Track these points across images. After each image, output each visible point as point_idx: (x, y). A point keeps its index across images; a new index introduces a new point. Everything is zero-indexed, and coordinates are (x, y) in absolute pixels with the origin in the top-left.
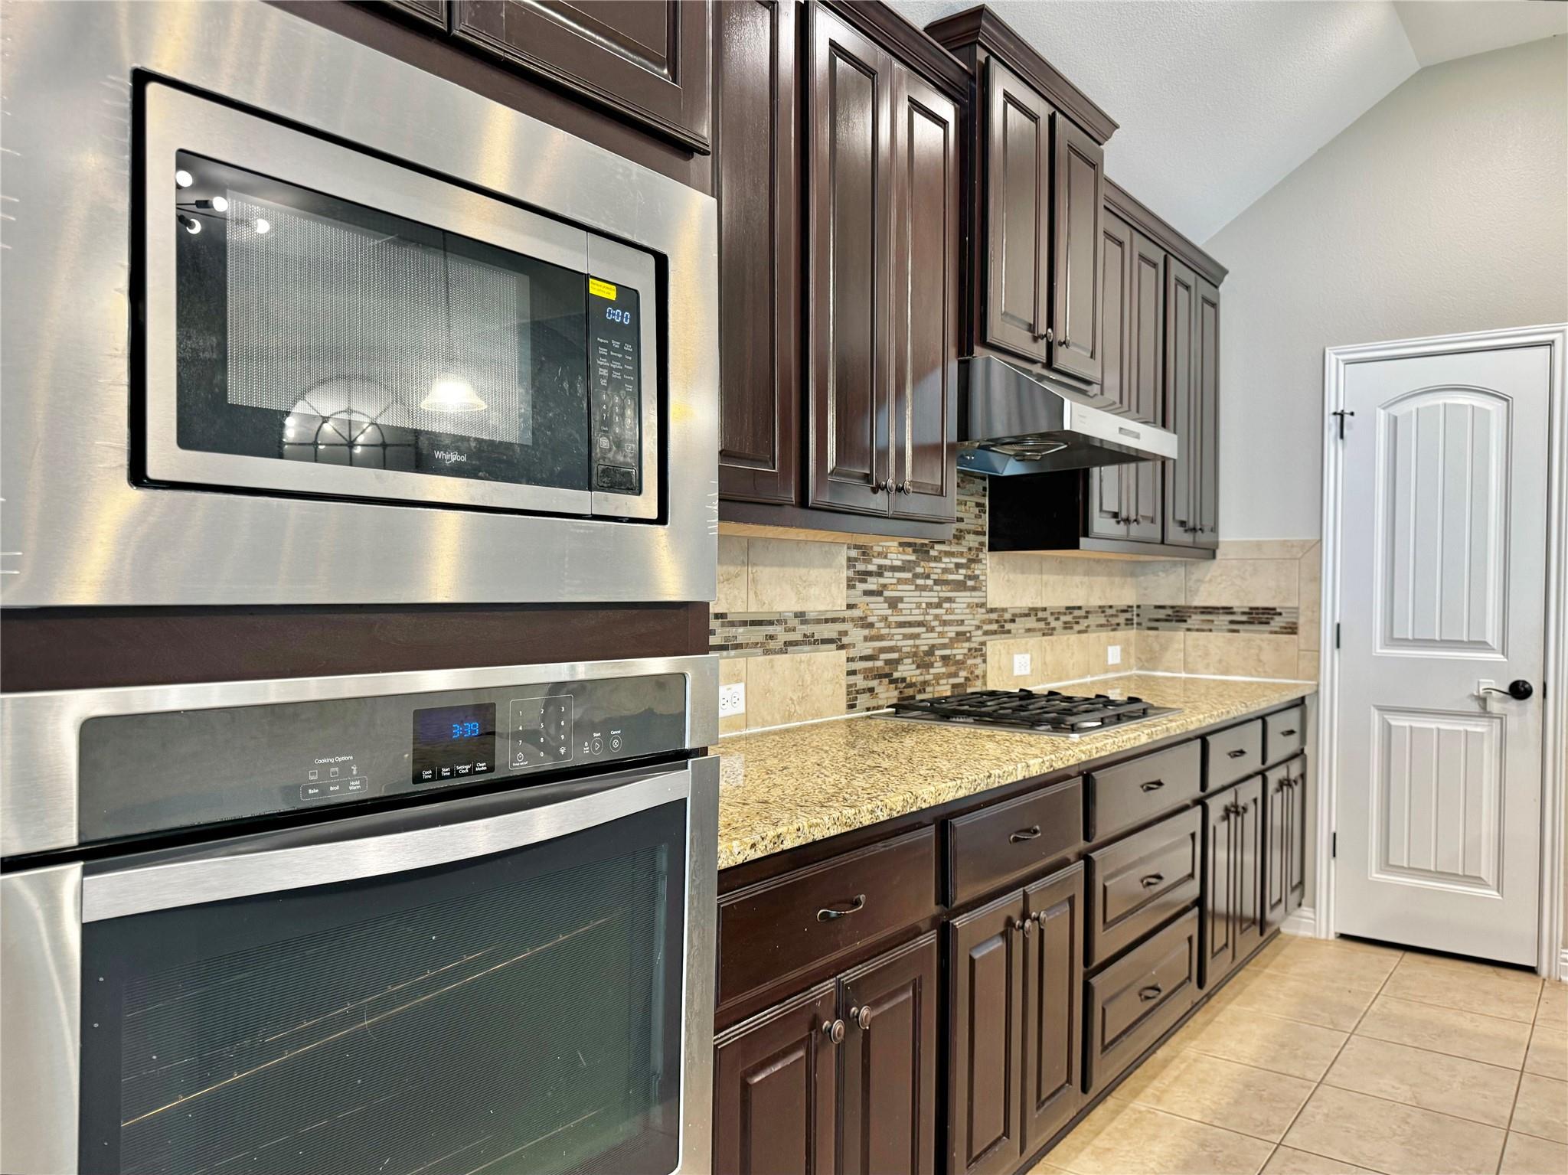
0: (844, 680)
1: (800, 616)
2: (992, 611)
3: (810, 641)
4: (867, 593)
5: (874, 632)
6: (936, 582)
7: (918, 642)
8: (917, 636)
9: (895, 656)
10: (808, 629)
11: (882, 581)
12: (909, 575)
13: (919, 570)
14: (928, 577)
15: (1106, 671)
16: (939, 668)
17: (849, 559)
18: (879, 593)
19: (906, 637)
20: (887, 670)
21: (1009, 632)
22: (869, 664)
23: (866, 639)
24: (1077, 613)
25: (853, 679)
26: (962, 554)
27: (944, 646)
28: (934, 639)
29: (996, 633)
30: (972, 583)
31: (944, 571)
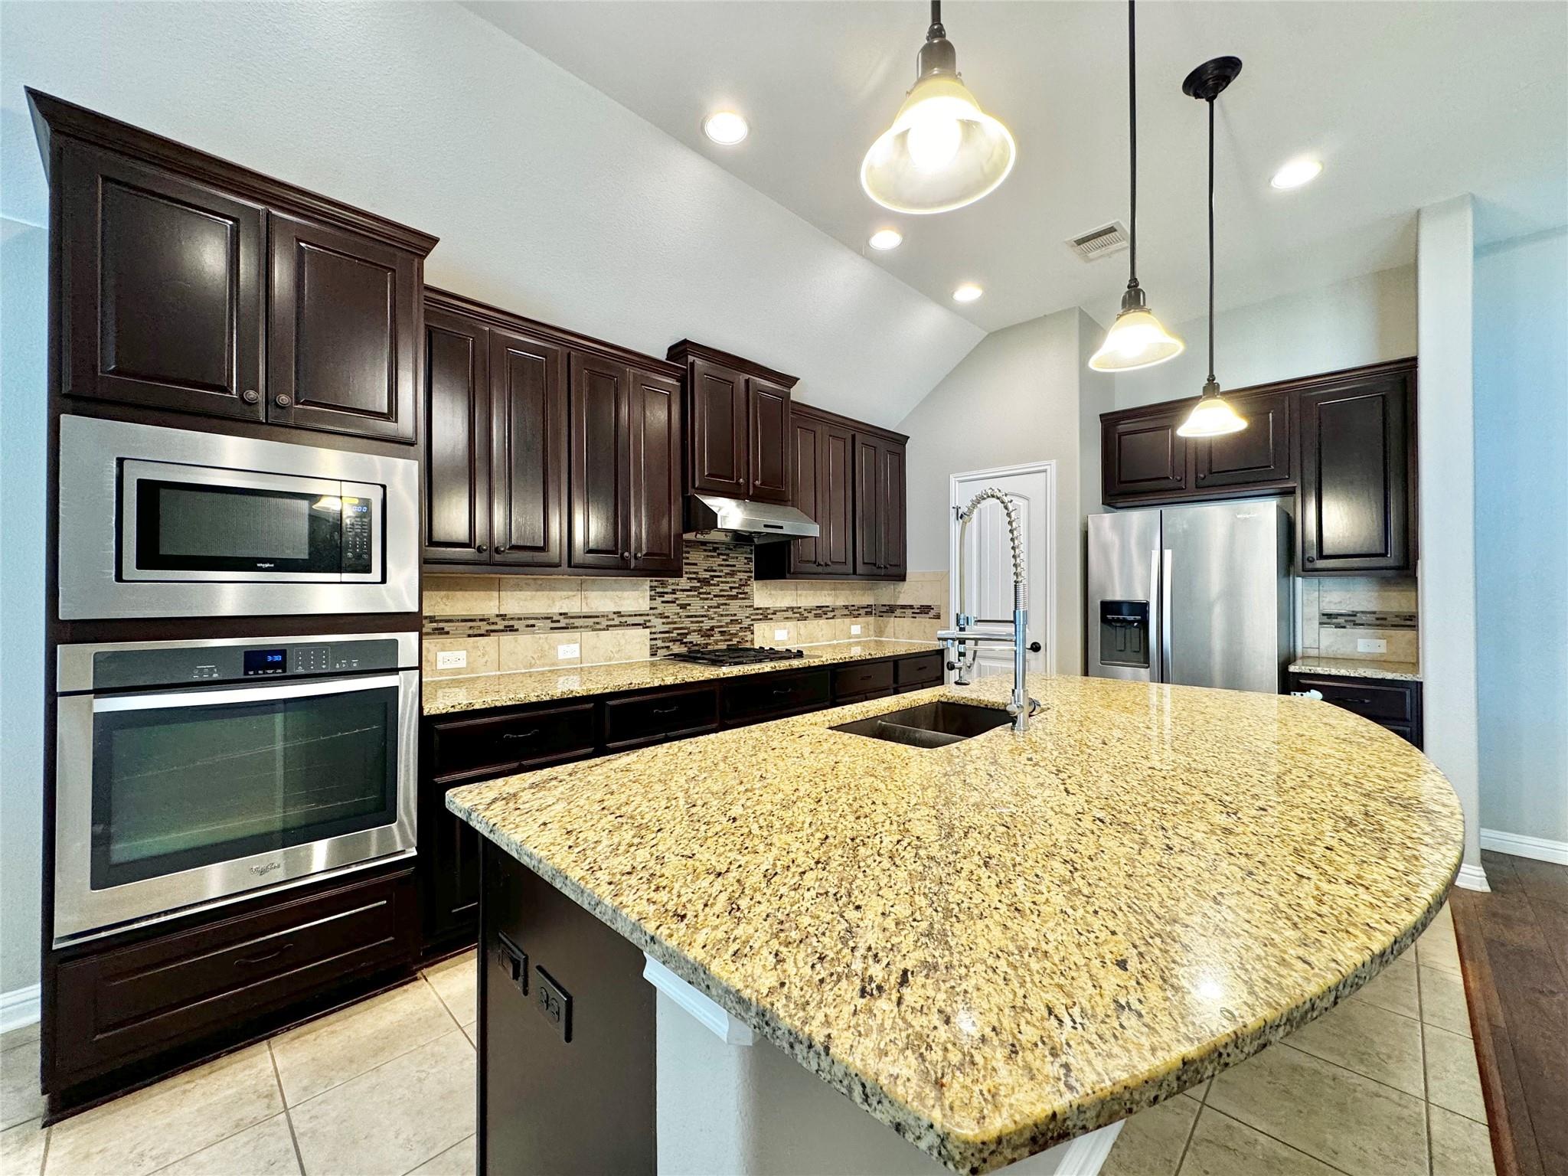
0: (648, 643)
1: (618, 613)
2: (758, 609)
3: (622, 625)
4: (663, 602)
5: (669, 620)
6: (715, 596)
7: (701, 625)
8: (702, 622)
9: (686, 631)
10: (624, 619)
11: (674, 596)
12: (696, 593)
13: (701, 590)
14: (710, 593)
15: (850, 638)
16: (717, 637)
17: (651, 587)
18: (674, 602)
19: (692, 622)
20: (679, 638)
21: (771, 619)
22: (667, 635)
23: (663, 623)
24: (824, 609)
25: (654, 642)
26: (734, 582)
27: (721, 627)
28: (714, 623)
29: (761, 619)
30: (743, 596)
31: (721, 591)
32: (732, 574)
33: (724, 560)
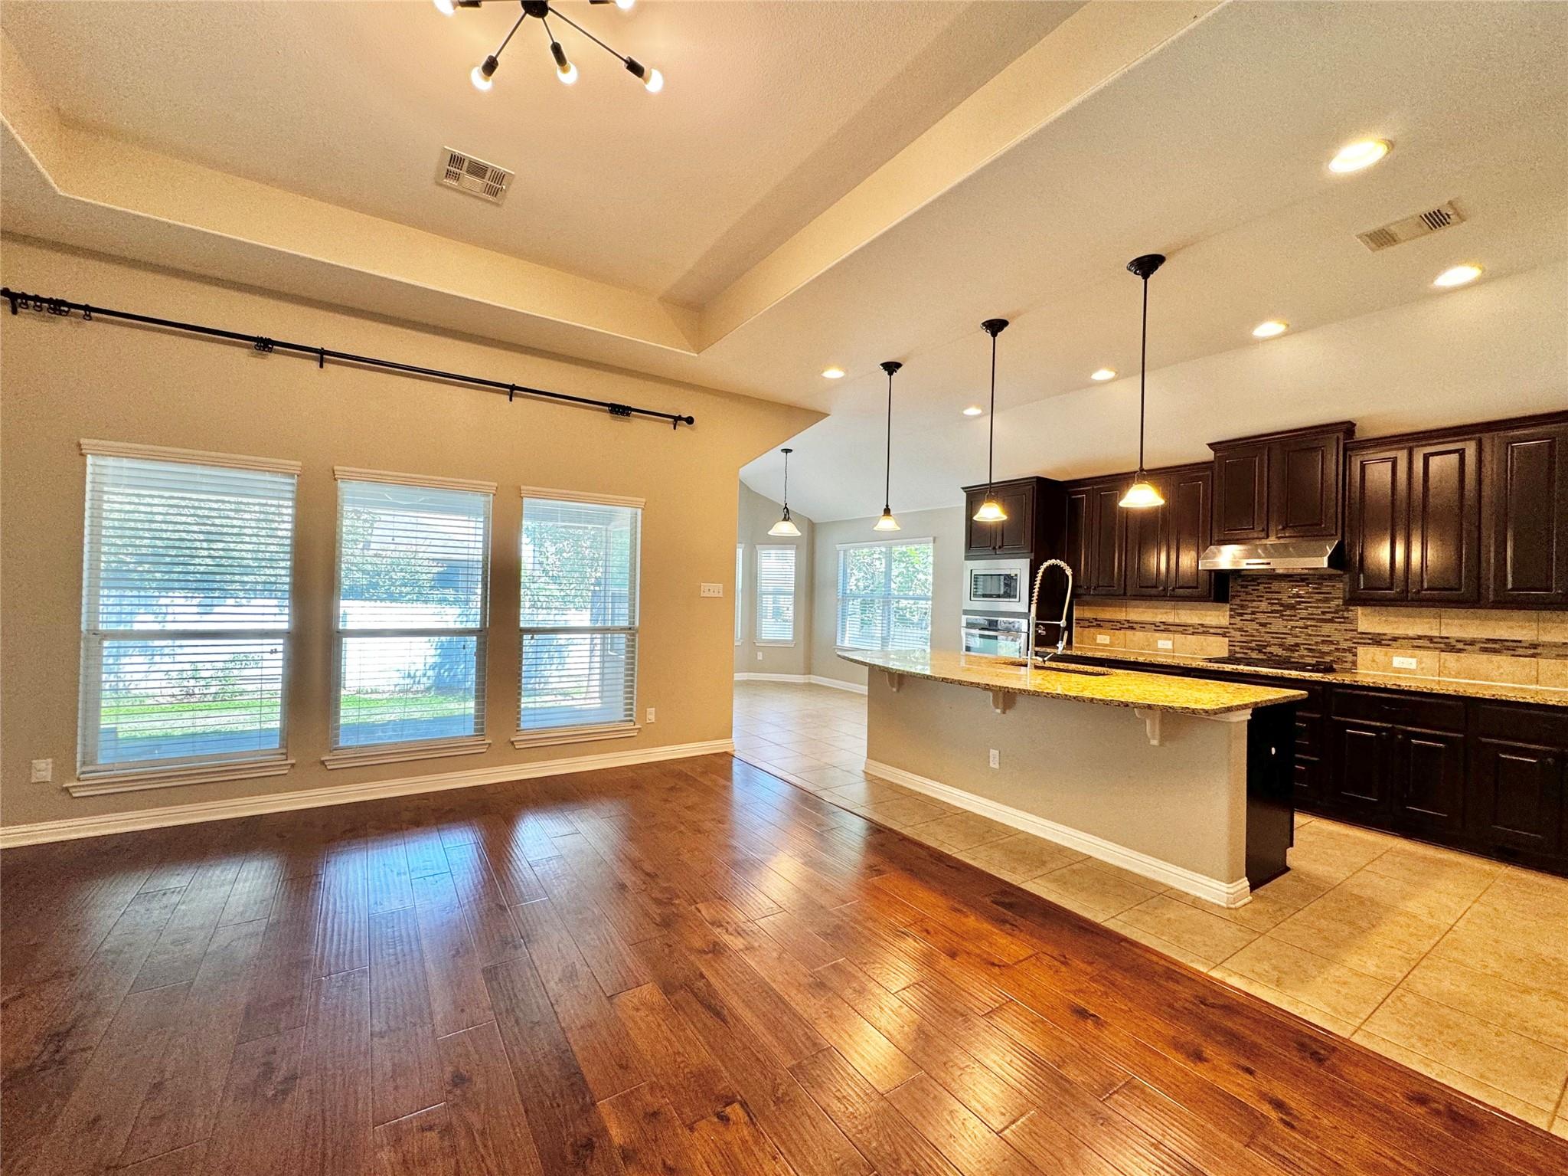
0: (1226, 647)
2: (1365, 634)
4: (1242, 620)
5: (1249, 634)
6: (1301, 618)
7: (1284, 641)
8: (1286, 639)
9: (1266, 644)
11: (1254, 616)
12: (1278, 615)
13: (1285, 614)
14: (1295, 616)
17: (1230, 610)
18: (1254, 621)
19: (1273, 637)
21: (1389, 645)
22: (1246, 645)
23: (1242, 636)
26: (1329, 607)
27: (1309, 645)
28: (1298, 640)
29: (1369, 644)
30: (1342, 620)
31: (1309, 614)
32: (1326, 600)
33: (1314, 588)
